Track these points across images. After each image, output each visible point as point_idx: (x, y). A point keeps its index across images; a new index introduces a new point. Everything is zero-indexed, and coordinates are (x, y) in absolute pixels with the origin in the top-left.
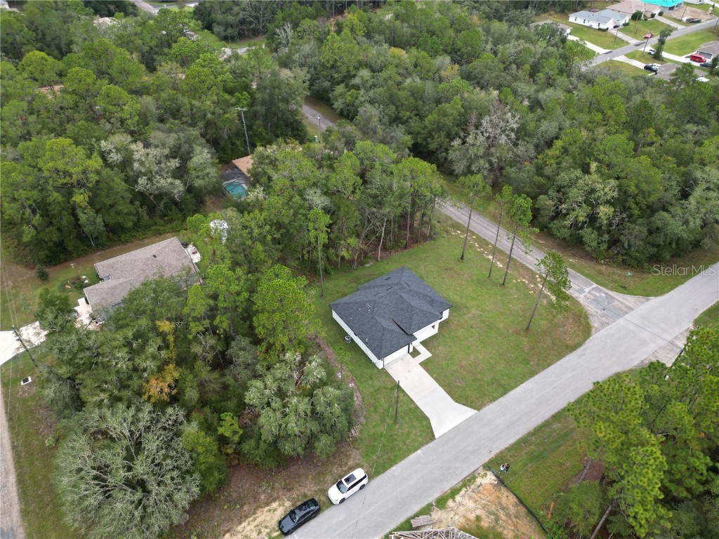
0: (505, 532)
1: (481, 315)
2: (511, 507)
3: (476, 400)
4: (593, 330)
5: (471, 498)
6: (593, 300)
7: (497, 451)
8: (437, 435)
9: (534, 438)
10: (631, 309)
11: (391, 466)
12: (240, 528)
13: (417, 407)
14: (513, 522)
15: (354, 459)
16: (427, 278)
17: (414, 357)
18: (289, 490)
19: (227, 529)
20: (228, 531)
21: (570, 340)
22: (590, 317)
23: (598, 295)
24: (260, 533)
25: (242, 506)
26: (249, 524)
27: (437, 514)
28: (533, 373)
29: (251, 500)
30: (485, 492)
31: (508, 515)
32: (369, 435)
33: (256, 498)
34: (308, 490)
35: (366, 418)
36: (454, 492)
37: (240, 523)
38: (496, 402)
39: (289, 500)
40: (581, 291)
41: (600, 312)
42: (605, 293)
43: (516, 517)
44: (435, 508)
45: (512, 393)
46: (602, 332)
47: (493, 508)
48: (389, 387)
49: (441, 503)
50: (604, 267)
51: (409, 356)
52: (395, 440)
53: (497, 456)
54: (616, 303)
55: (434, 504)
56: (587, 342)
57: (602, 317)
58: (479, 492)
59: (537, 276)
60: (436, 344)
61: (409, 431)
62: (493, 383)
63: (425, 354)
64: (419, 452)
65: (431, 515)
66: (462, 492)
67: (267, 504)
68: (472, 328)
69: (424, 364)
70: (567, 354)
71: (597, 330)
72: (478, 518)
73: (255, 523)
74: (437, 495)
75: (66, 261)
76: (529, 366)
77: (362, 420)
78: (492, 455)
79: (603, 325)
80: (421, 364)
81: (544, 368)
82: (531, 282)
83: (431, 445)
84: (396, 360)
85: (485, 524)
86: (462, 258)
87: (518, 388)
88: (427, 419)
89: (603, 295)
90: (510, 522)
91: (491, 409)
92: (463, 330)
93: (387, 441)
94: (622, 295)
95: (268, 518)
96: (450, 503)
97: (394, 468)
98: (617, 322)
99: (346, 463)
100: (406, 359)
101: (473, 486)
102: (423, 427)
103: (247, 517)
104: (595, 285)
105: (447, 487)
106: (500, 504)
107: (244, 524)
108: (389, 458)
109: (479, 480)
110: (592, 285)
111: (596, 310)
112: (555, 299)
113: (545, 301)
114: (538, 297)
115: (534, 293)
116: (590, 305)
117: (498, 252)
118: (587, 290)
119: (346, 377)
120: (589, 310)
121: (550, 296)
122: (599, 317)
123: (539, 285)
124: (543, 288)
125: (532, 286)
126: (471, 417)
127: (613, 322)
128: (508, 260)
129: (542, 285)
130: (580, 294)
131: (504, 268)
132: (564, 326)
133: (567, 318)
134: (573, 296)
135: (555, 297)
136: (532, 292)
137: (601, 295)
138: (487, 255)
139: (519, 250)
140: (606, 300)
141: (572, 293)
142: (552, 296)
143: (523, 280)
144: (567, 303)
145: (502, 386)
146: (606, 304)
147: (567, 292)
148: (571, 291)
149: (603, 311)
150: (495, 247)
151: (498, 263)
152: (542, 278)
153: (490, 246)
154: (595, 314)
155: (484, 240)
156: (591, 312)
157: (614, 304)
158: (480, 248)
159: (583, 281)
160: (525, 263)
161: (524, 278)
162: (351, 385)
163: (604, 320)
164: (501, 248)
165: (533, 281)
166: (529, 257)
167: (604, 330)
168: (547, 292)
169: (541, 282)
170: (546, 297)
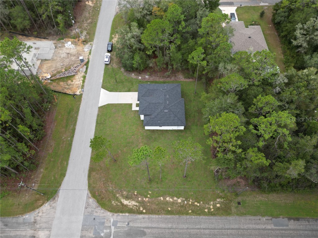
0: (63, 83)
2: (66, 91)
3: (103, 110)
4: (90, 195)
5: (78, 84)
6: (104, 223)
8: (102, 89)
9: (75, 115)
11: (104, 72)
13: (116, 92)
14: (63, 87)
17: (137, 104)
21: (95, 175)
22: (97, 205)
23: (105, 231)
27: (83, 74)
30: (76, 88)
31: (65, 88)
32: (118, 73)
36: (84, 82)
38: (96, 116)
40: (115, 223)
41: (95, 214)
43: (63, 89)
45: (94, 124)
46: (84, 198)
47: (71, 86)
49: (84, 77)
52: (111, 78)
53: (81, 100)
56: (87, 182)
57: (92, 211)
58: (77, 87)
59: (144, 211)
60: (136, 115)
61: (110, 83)
62: (104, 122)
63: (134, 108)
64: (102, 81)
66: (82, 84)
70: (90, 165)
71: (88, 197)
72: (72, 81)
74: (87, 77)
77: (125, 74)
78: (82, 99)
79: (88, 205)
80: (131, 104)
82: (143, 201)
83: (101, 85)
85: (69, 82)
87: (94, 128)
88: (110, 91)
90: (64, 86)
91: (96, 112)
92: (134, 130)
93: (112, 76)
96: (82, 79)
97: (103, 72)
98: (83, 215)
101: (80, 87)
102: (109, 88)
105: (86, 81)
106: (70, 89)
108: (107, 73)
109: (80, 90)
111: (98, 214)
112: (122, 200)
113: (125, 193)
114: (130, 193)
115: (134, 194)
116: (103, 215)
117: (181, 211)
118: (113, 228)
119: (145, 78)
120: (101, 210)
121: (126, 200)
122: (93, 209)
123: (137, 204)
124: (134, 203)
125: (140, 199)
126: (99, 103)
127: (85, 212)
128: (169, 209)
129: (136, 206)
130: (114, 221)
131: (165, 199)
132: (104, 184)
133: (106, 191)
134: (116, 215)
135: (123, 202)
136: (136, 193)
137: (103, 232)
138: (183, 201)
139: (174, 226)
140: (98, 231)
141: (117, 216)
142: (126, 202)
143: (147, 199)
144: (115, 204)
145: (100, 123)
146: (96, 227)
147: (121, 214)
148: (119, 217)
149: (94, 217)
150: (187, 214)
151: (171, 200)
152: (141, 213)
153: (190, 211)
154: (96, 210)
155: (199, 214)
156: (99, 210)
157: (92, 231)
158: (193, 203)
159: (120, 235)
160: (160, 216)
161: (149, 202)
162: (140, 78)
163: (89, 210)
164: (184, 217)
165: (142, 203)
166: (163, 225)
167: (85, 201)
168: (130, 202)
169: (139, 208)
170: (127, 198)
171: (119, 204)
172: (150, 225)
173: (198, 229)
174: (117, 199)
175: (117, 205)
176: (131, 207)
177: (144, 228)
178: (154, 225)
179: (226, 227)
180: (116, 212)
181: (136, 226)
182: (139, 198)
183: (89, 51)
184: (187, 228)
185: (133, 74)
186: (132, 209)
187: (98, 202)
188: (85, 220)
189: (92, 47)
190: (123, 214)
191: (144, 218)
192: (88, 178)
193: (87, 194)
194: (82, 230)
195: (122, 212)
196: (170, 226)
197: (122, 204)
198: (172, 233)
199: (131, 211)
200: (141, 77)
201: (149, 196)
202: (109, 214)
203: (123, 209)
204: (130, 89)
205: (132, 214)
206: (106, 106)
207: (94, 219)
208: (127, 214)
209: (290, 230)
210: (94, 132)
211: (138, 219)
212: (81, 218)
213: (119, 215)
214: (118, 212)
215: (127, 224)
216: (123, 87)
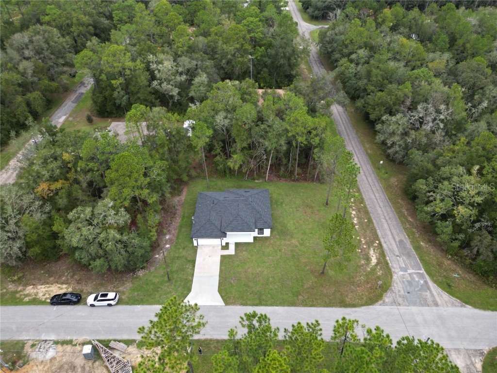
1: (297, 246)
3: (232, 298)
4: (380, 302)
6: (408, 282)
7: (209, 337)
10: (436, 305)
11: (139, 304)
12: (39, 287)
13: (192, 281)
15: (125, 288)
16: (286, 205)
17: (222, 249)
18: (78, 283)
19: (34, 283)
20: (34, 285)
21: (351, 298)
22: (389, 292)
23: (417, 279)
24: (44, 295)
25: (50, 277)
26: (44, 288)
27: (132, 349)
28: (293, 304)
29: (57, 277)
32: (147, 280)
33: (60, 277)
34: (86, 290)
35: (156, 269)
37: (42, 285)
38: (244, 307)
39: (72, 288)
40: (405, 270)
41: (402, 292)
42: (426, 282)
44: (135, 345)
45: (262, 308)
46: (387, 308)
48: (189, 259)
50: (449, 262)
51: (220, 247)
52: (158, 291)
53: (206, 340)
54: (428, 294)
55: (137, 342)
56: (363, 308)
57: (400, 296)
59: (377, 242)
60: (244, 249)
61: (170, 291)
62: (256, 294)
63: (231, 251)
65: (128, 347)
67: (62, 283)
68: (280, 251)
69: (223, 257)
70: (336, 306)
71: (384, 304)
73: (47, 289)
75: (108, 117)
76: (296, 298)
77: (152, 269)
78: (203, 338)
79: (394, 303)
80: (222, 256)
81: (306, 305)
82: (366, 243)
84: (209, 246)
86: (327, 204)
87: (270, 307)
88: (189, 290)
89: (422, 282)
92: (272, 249)
93: (153, 289)
94: (440, 290)
95: (55, 291)
98: (410, 308)
99: (119, 287)
100: (216, 248)
102: (182, 294)
103: (48, 283)
104: (423, 271)
107: (43, 286)
108: (142, 299)
110: (420, 269)
111: (401, 289)
112: (373, 264)
113: (363, 262)
114: (361, 257)
115: (361, 252)
116: (399, 283)
117: (364, 212)
118: (410, 271)
119: (171, 240)
120: (394, 286)
121: (371, 260)
122: (397, 296)
123: (372, 249)
124: (372, 252)
125: (365, 247)
126: (217, 306)
127: (406, 305)
128: (366, 221)
129: (374, 250)
130: (401, 271)
131: (356, 225)
132: (359, 286)
133: (368, 283)
134: (393, 270)
135: (375, 263)
136: (360, 251)
137: (419, 281)
138: (353, 210)
139: (382, 217)
140: (420, 287)
141: (393, 268)
142: (374, 261)
143: (362, 240)
144: (381, 272)
145: (260, 300)
146: (416, 289)
147: (390, 264)
148: (395, 266)
149: (406, 294)
150: (365, 207)
151: (355, 219)
152: (380, 244)
153: (362, 205)
154: (397, 292)
155: (362, 199)
156: (395, 289)
157: (424, 293)
158: (352, 203)
159: (414, 263)
160: (377, 228)
161: (365, 238)
162: (168, 246)
163: (400, 300)
164: (370, 210)
165: (370, 244)
166: (386, 226)
167: (390, 307)
168: (372, 256)
169: (376, 247)
170: (368, 259)
171: (379, 267)
172: (390, 237)
173: (377, 200)
174: (374, 270)
175: (381, 269)
176: (377, 254)
177: (395, 242)
178: (389, 233)
179: (367, 182)
180: (390, 270)
181: (397, 249)
182: (363, 248)
183: (59, 346)
184: (380, 207)
185: (157, 256)
186: (380, 254)
187: (386, 291)
188: (415, 304)
189: (46, 341)
190: (389, 262)
191: (386, 242)
192: (358, 307)
193: (380, 305)
194: (428, 306)
195: (388, 264)
196: (384, 221)
197: (377, 264)
198: (390, 218)
199: (382, 254)
200: (166, 244)
201: (358, 238)
202: (395, 277)
203: (383, 262)
204: (189, 261)
205: (386, 253)
206: (223, 295)
207: (408, 293)
208: (388, 258)
209: (354, 148)
210: (277, 307)
211: (389, 247)
212: (414, 309)
213: (392, 266)
214: (389, 267)
215: (398, 258)
216: (183, 271)
